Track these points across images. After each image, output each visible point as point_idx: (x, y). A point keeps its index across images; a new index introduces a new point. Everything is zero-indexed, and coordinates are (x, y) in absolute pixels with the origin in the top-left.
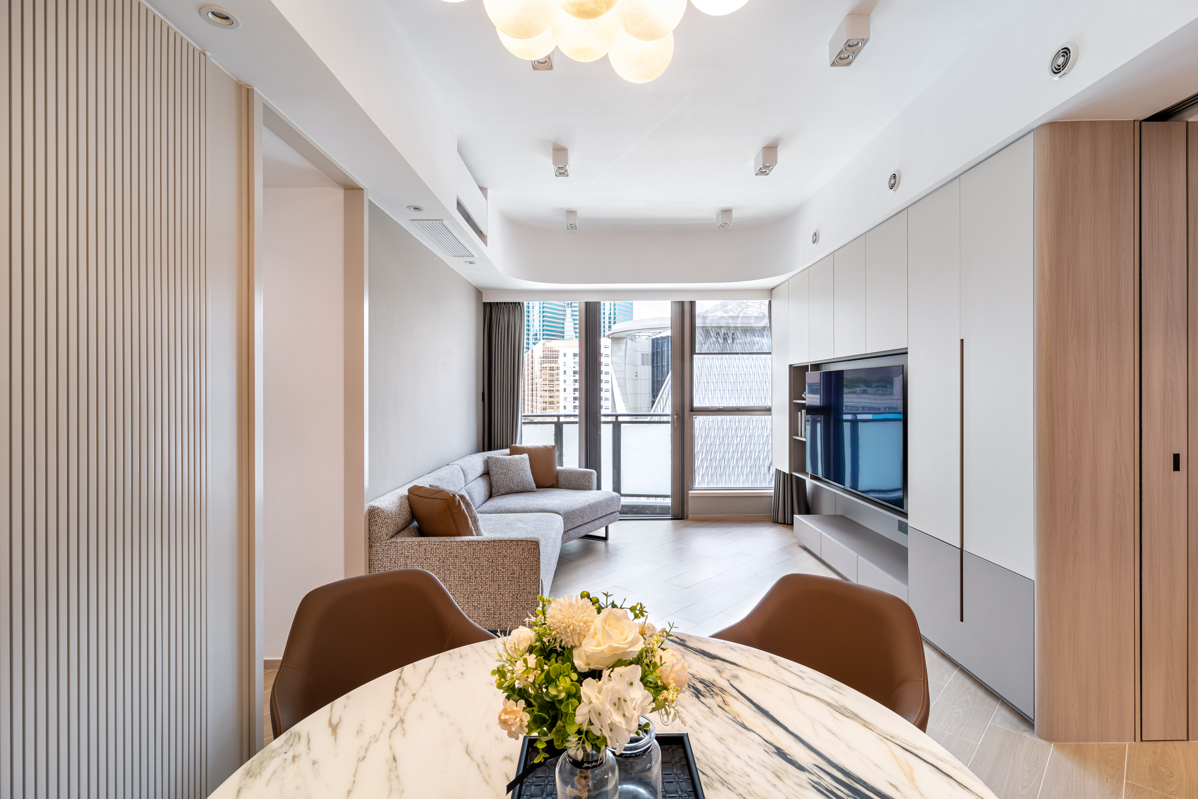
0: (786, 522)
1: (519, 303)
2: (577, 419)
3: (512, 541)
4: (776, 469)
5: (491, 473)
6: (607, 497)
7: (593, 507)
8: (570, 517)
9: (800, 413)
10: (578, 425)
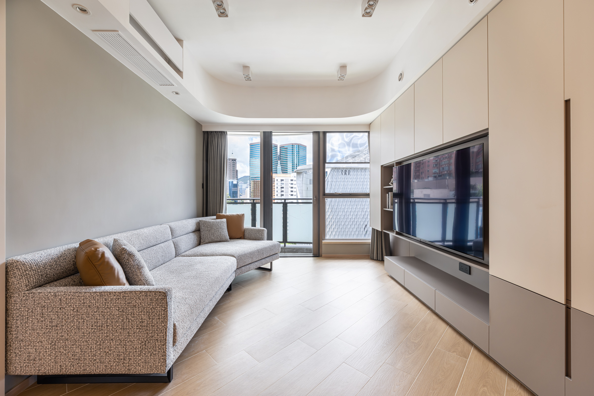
0: (379, 259)
1: (224, 132)
4: (372, 228)
5: (201, 230)
6: (271, 245)
8: (241, 259)
9: (387, 194)
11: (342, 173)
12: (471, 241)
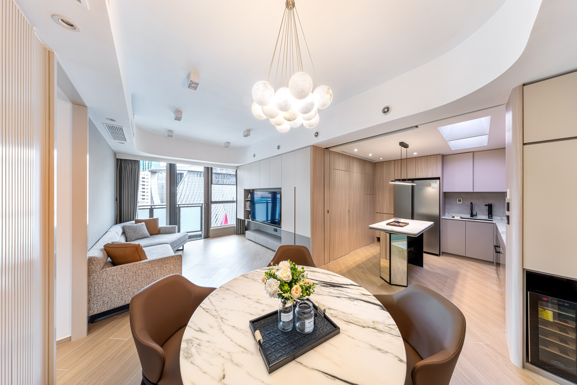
1: (137, 161)
2: (165, 206)
3: (170, 257)
5: (126, 232)
6: (180, 235)
7: (180, 239)
8: (172, 244)
9: (247, 202)
10: (166, 209)
11: (197, 175)
12: (277, 219)
